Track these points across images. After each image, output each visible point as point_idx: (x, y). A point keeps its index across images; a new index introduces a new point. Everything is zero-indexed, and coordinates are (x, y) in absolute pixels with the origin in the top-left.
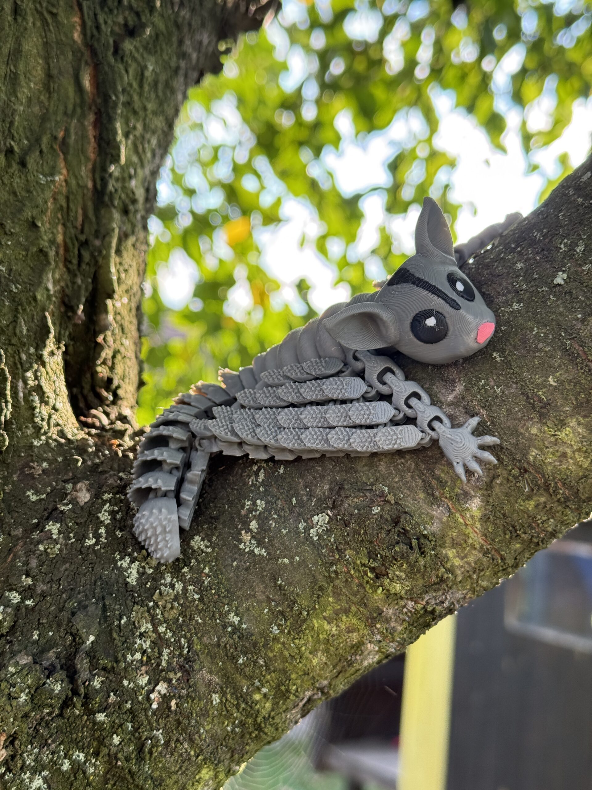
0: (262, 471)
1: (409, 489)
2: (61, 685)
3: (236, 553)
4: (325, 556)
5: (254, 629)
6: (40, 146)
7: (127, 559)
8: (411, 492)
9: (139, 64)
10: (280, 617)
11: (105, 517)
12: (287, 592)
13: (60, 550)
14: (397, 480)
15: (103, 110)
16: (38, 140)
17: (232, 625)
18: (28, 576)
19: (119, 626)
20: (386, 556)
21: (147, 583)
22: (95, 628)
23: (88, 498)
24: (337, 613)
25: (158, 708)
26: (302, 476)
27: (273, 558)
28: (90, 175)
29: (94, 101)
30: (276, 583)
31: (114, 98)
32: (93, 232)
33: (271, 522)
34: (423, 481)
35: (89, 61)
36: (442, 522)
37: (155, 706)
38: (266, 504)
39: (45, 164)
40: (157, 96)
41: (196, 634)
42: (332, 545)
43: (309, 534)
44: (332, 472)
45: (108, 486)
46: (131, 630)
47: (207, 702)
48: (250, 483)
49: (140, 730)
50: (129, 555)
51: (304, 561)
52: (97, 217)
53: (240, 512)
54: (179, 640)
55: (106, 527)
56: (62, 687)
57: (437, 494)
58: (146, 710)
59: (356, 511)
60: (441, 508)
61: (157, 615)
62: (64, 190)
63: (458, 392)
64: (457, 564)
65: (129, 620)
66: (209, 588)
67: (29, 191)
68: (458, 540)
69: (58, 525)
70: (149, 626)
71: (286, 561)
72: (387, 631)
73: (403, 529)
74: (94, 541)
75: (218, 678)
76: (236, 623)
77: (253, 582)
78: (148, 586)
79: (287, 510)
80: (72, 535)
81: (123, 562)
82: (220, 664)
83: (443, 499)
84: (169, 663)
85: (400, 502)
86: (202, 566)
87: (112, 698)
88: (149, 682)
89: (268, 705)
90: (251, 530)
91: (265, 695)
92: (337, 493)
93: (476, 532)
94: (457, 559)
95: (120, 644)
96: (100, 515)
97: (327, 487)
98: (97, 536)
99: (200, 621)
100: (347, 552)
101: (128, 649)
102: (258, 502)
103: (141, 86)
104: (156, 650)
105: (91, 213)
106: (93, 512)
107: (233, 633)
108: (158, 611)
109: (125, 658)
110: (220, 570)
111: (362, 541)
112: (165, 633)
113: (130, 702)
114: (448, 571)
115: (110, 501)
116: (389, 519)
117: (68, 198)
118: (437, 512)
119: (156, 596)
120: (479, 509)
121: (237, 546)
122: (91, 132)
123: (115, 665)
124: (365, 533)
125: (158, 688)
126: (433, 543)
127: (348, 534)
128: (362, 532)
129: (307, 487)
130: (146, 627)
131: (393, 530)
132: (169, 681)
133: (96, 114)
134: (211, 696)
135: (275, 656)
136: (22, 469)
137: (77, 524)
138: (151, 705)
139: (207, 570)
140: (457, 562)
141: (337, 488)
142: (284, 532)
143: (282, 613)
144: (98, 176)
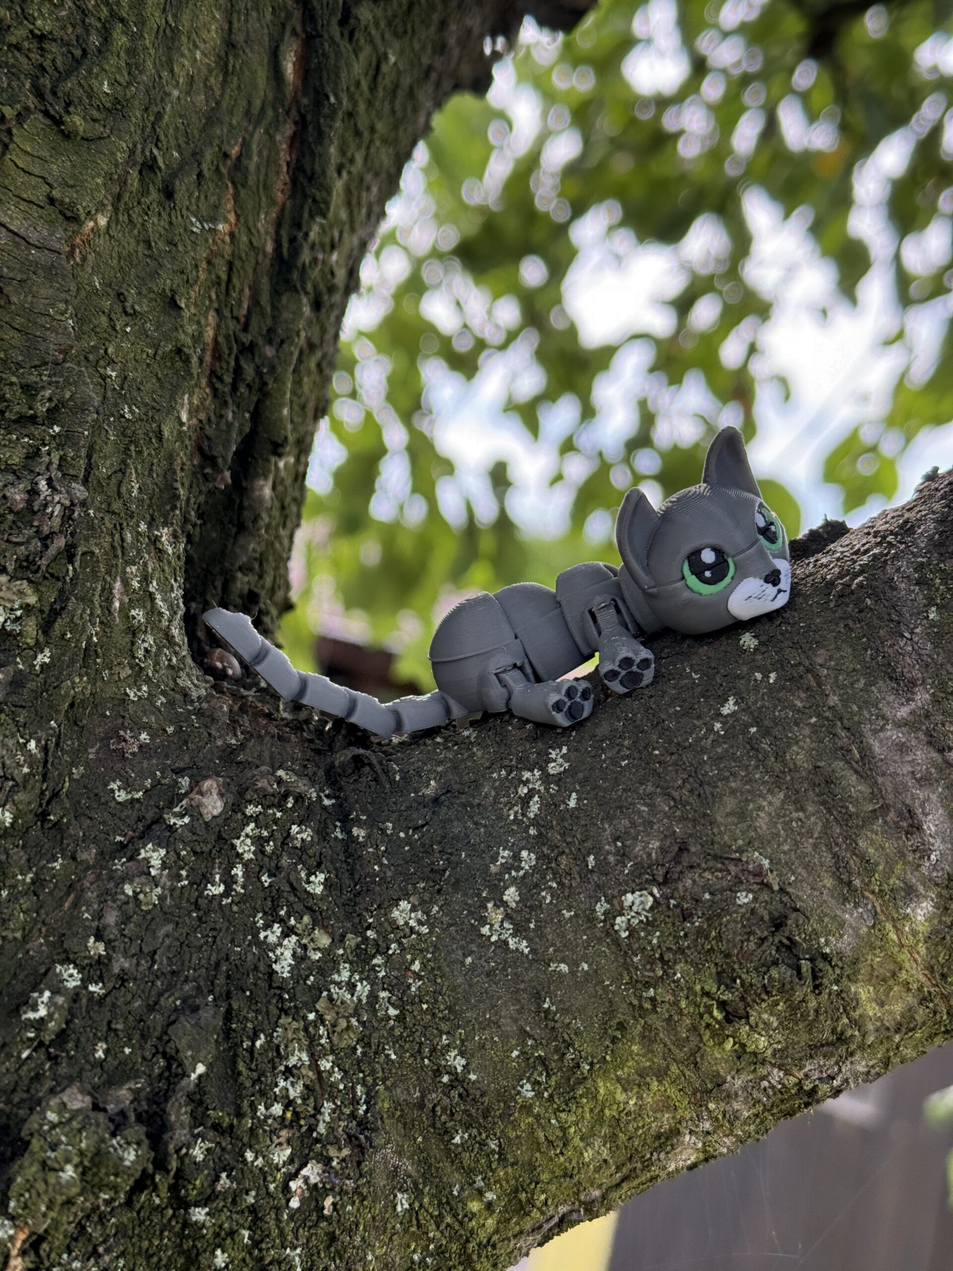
0: (536, 798)
1: (806, 867)
2: (136, 1151)
3: (472, 941)
4: (637, 969)
5: (489, 1085)
6: (200, 164)
7: (277, 928)
8: (809, 873)
9: (375, 48)
10: (540, 1069)
11: (245, 847)
12: (557, 1025)
13: (161, 898)
14: (786, 848)
15: (309, 117)
16: (197, 155)
17: (451, 1071)
18: (99, 937)
19: (251, 1050)
20: (751, 985)
21: (307, 977)
22: (210, 1051)
23: (220, 810)
24: (642, 1073)
25: (299, 1208)
26: (609, 818)
27: (539, 959)
28: (272, 230)
29: (295, 100)
30: (539, 1006)
31: (332, 99)
32: (264, 332)
33: (543, 894)
34: (835, 856)
35: (299, 29)
36: (858, 935)
37: (295, 1203)
38: (537, 859)
39: (202, 197)
40: (393, 112)
41: (384, 1080)
42: (652, 950)
43: (613, 925)
44: (668, 818)
45: (256, 791)
46: (271, 1061)
47: (386, 1207)
48: (512, 817)
49: (264, 1246)
50: (281, 921)
51: (595, 975)
52: (274, 307)
53: (488, 868)
54: (353, 1089)
55: (246, 865)
56: (137, 1156)
57: (857, 882)
58: (278, 1210)
59: (707, 896)
60: (861, 910)
61: (321, 1037)
62: (228, 249)
63: (920, 704)
64: (871, 1013)
65: (269, 1042)
66: (417, 1000)
67: (171, 243)
68: (882, 971)
69: (163, 852)
70: (305, 1057)
71: (564, 968)
72: (724, 1116)
73: (789, 939)
74: (222, 888)
75: (413, 1164)
76: (459, 1069)
77: (499, 998)
78: (309, 982)
79: (577, 876)
80: (184, 873)
81: (268, 932)
82: (420, 1139)
83: (867, 894)
84: (331, 1129)
85: (789, 890)
86: (409, 957)
87: (224, 1181)
88: (291, 1160)
89: (491, 1222)
90: (505, 904)
91: (489, 1206)
92: (674, 859)
93: (915, 961)
94: (874, 1005)
95: (248, 1084)
96: (237, 842)
97: (655, 844)
98: (229, 881)
99: (393, 1057)
100: (678, 967)
101: (262, 1093)
102: (524, 854)
103: (373, 88)
104: (311, 1101)
105: (265, 299)
106: (224, 835)
107: (451, 1086)
108: (322, 1030)
109: (254, 1109)
110: (439, 968)
111: (712, 950)
112: (330, 1073)
113: (253, 1193)
114: (854, 1023)
115: (256, 819)
116: (766, 918)
117: (230, 265)
118: (850, 916)
119: (321, 1005)
120: (929, 920)
121: (476, 930)
122: (284, 156)
123: (235, 1122)
124: (719, 938)
125: (304, 1172)
126: (838, 971)
127: (686, 935)
128: (713, 934)
129: (617, 839)
130: (299, 1057)
131: (771, 939)
132: (327, 1161)
133: (296, 123)
134: (395, 1196)
135: (517, 1137)
136: (106, 739)
137: (195, 853)
138: (288, 1200)
139: (416, 966)
140: (871, 1010)
141: (676, 849)
142: (567, 914)
143: (542, 1060)
144: (284, 234)
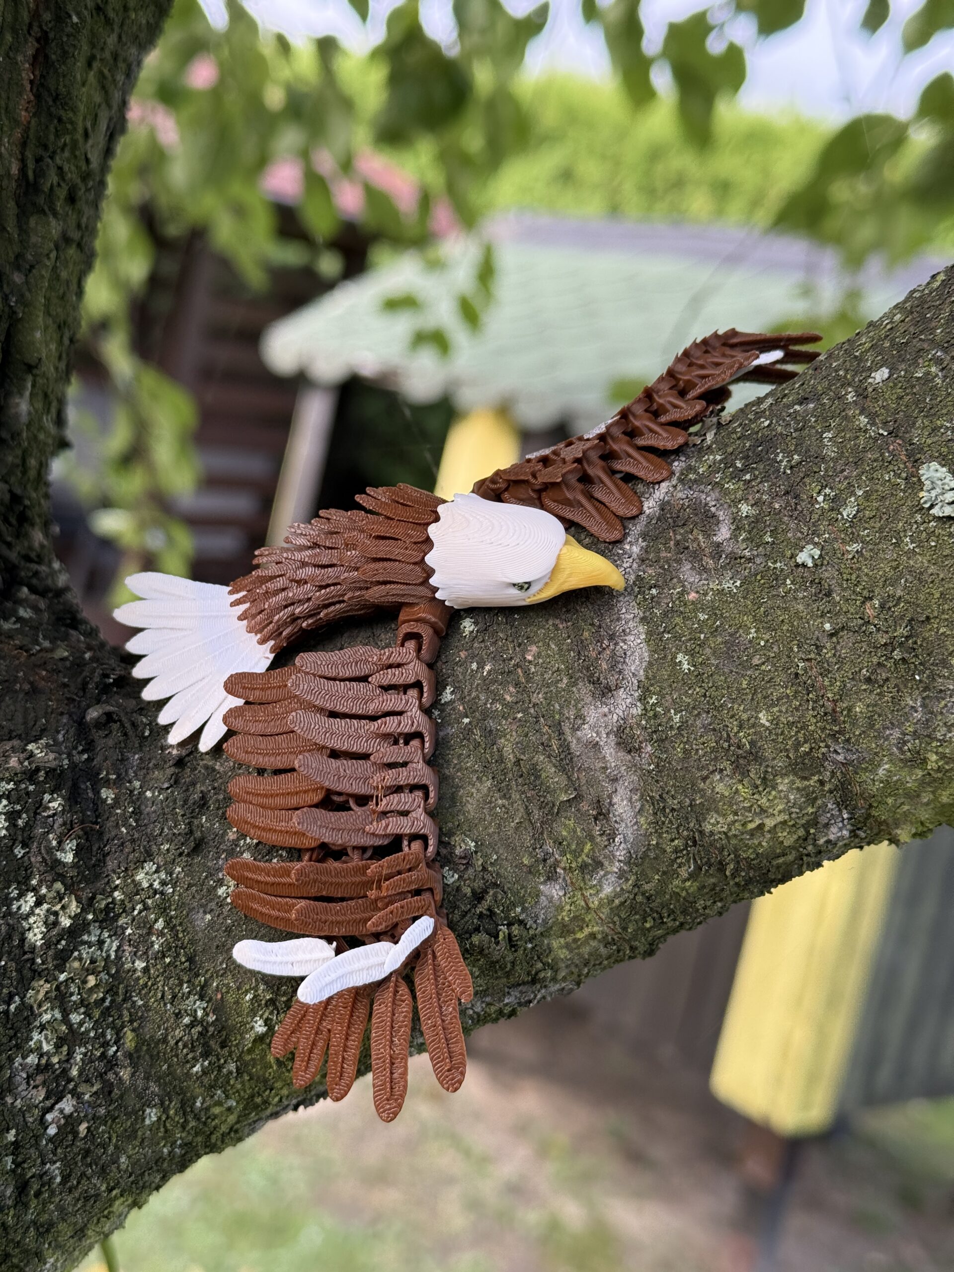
1: (508, 847)
3: (210, 901)
5: (226, 1022)
7: (31, 899)
8: (510, 853)
10: (271, 1009)
14: (491, 831)
15: (51, 34)
17: (192, 1014)
19: (7, 1012)
21: (59, 942)
25: (56, 1134)
28: (16, 150)
34: (533, 838)
36: (551, 903)
37: (52, 1131)
41: (131, 1022)
46: (26, 1019)
47: (136, 1120)
49: (26, 1166)
50: (35, 890)
52: (22, 230)
54: (103, 1033)
57: (551, 861)
58: (37, 1138)
60: (554, 883)
61: (72, 994)
64: (562, 957)
65: (23, 1003)
66: (160, 954)
68: (572, 927)
70: (58, 1015)
73: (489, 912)
75: (159, 1086)
76: (200, 1012)
78: (60, 946)
81: (22, 902)
82: (165, 1067)
83: (559, 870)
84: (82, 1069)
85: (491, 868)
86: (153, 916)
88: (46, 1098)
89: (232, 1118)
91: (230, 1109)
93: (601, 919)
94: (564, 951)
99: (140, 1003)
101: (18, 1047)
104: (64, 1050)
105: (11, 223)
107: (192, 1025)
108: (73, 988)
109: (11, 1061)
110: (181, 924)
112: (81, 1024)
113: (13, 1132)
114: (547, 965)
115: (8, 795)
116: (469, 893)
119: (72, 964)
120: (613, 888)
121: (214, 891)
125: (60, 1105)
126: (532, 933)
130: (51, 1014)
131: (473, 911)
132: (80, 1096)
134: (144, 1112)
135: (253, 1059)
138: (46, 1128)
139: (160, 925)
140: (563, 954)
143: (273, 1002)
144: (29, 154)
